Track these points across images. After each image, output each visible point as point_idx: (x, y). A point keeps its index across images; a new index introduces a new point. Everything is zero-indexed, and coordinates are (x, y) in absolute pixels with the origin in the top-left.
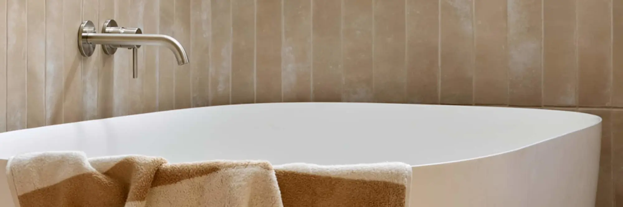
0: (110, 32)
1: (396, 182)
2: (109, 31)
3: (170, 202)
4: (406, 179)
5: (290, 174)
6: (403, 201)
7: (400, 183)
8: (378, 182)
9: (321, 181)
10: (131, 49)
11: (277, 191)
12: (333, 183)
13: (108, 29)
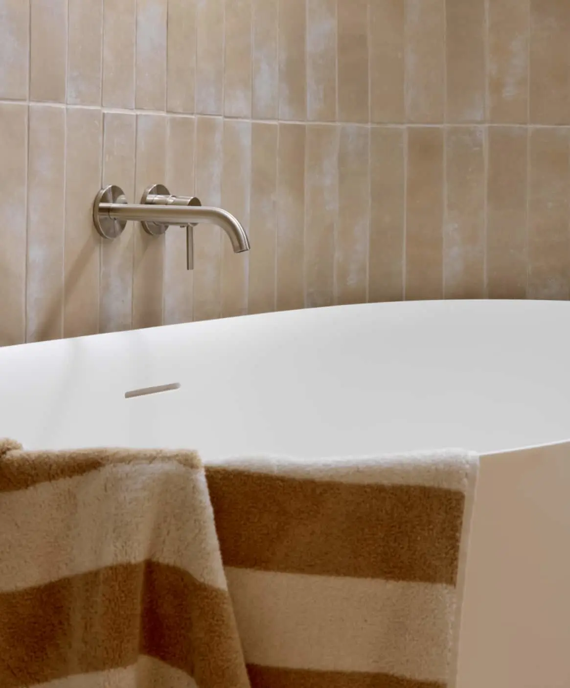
0: (154, 201)
1: (445, 486)
2: (152, 200)
3: (16, 524)
4: (465, 480)
5: (234, 476)
6: (459, 522)
7: (454, 487)
8: (409, 487)
9: (295, 488)
10: (183, 227)
11: (205, 508)
12: (318, 492)
13: (150, 198)
